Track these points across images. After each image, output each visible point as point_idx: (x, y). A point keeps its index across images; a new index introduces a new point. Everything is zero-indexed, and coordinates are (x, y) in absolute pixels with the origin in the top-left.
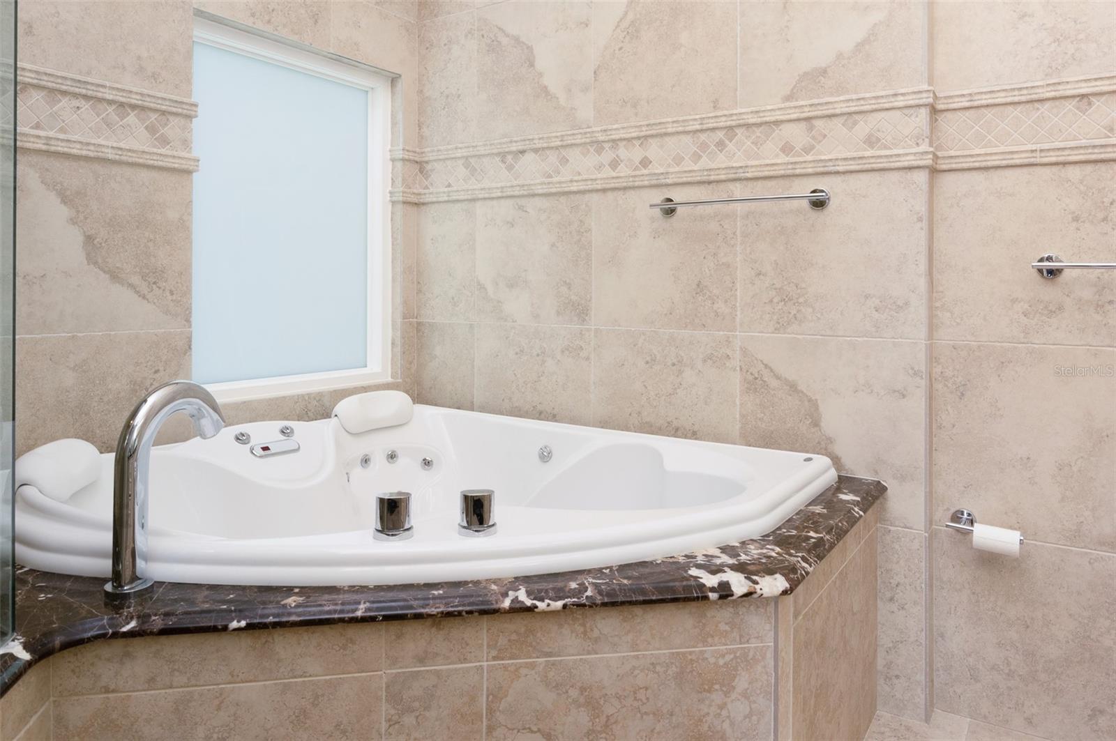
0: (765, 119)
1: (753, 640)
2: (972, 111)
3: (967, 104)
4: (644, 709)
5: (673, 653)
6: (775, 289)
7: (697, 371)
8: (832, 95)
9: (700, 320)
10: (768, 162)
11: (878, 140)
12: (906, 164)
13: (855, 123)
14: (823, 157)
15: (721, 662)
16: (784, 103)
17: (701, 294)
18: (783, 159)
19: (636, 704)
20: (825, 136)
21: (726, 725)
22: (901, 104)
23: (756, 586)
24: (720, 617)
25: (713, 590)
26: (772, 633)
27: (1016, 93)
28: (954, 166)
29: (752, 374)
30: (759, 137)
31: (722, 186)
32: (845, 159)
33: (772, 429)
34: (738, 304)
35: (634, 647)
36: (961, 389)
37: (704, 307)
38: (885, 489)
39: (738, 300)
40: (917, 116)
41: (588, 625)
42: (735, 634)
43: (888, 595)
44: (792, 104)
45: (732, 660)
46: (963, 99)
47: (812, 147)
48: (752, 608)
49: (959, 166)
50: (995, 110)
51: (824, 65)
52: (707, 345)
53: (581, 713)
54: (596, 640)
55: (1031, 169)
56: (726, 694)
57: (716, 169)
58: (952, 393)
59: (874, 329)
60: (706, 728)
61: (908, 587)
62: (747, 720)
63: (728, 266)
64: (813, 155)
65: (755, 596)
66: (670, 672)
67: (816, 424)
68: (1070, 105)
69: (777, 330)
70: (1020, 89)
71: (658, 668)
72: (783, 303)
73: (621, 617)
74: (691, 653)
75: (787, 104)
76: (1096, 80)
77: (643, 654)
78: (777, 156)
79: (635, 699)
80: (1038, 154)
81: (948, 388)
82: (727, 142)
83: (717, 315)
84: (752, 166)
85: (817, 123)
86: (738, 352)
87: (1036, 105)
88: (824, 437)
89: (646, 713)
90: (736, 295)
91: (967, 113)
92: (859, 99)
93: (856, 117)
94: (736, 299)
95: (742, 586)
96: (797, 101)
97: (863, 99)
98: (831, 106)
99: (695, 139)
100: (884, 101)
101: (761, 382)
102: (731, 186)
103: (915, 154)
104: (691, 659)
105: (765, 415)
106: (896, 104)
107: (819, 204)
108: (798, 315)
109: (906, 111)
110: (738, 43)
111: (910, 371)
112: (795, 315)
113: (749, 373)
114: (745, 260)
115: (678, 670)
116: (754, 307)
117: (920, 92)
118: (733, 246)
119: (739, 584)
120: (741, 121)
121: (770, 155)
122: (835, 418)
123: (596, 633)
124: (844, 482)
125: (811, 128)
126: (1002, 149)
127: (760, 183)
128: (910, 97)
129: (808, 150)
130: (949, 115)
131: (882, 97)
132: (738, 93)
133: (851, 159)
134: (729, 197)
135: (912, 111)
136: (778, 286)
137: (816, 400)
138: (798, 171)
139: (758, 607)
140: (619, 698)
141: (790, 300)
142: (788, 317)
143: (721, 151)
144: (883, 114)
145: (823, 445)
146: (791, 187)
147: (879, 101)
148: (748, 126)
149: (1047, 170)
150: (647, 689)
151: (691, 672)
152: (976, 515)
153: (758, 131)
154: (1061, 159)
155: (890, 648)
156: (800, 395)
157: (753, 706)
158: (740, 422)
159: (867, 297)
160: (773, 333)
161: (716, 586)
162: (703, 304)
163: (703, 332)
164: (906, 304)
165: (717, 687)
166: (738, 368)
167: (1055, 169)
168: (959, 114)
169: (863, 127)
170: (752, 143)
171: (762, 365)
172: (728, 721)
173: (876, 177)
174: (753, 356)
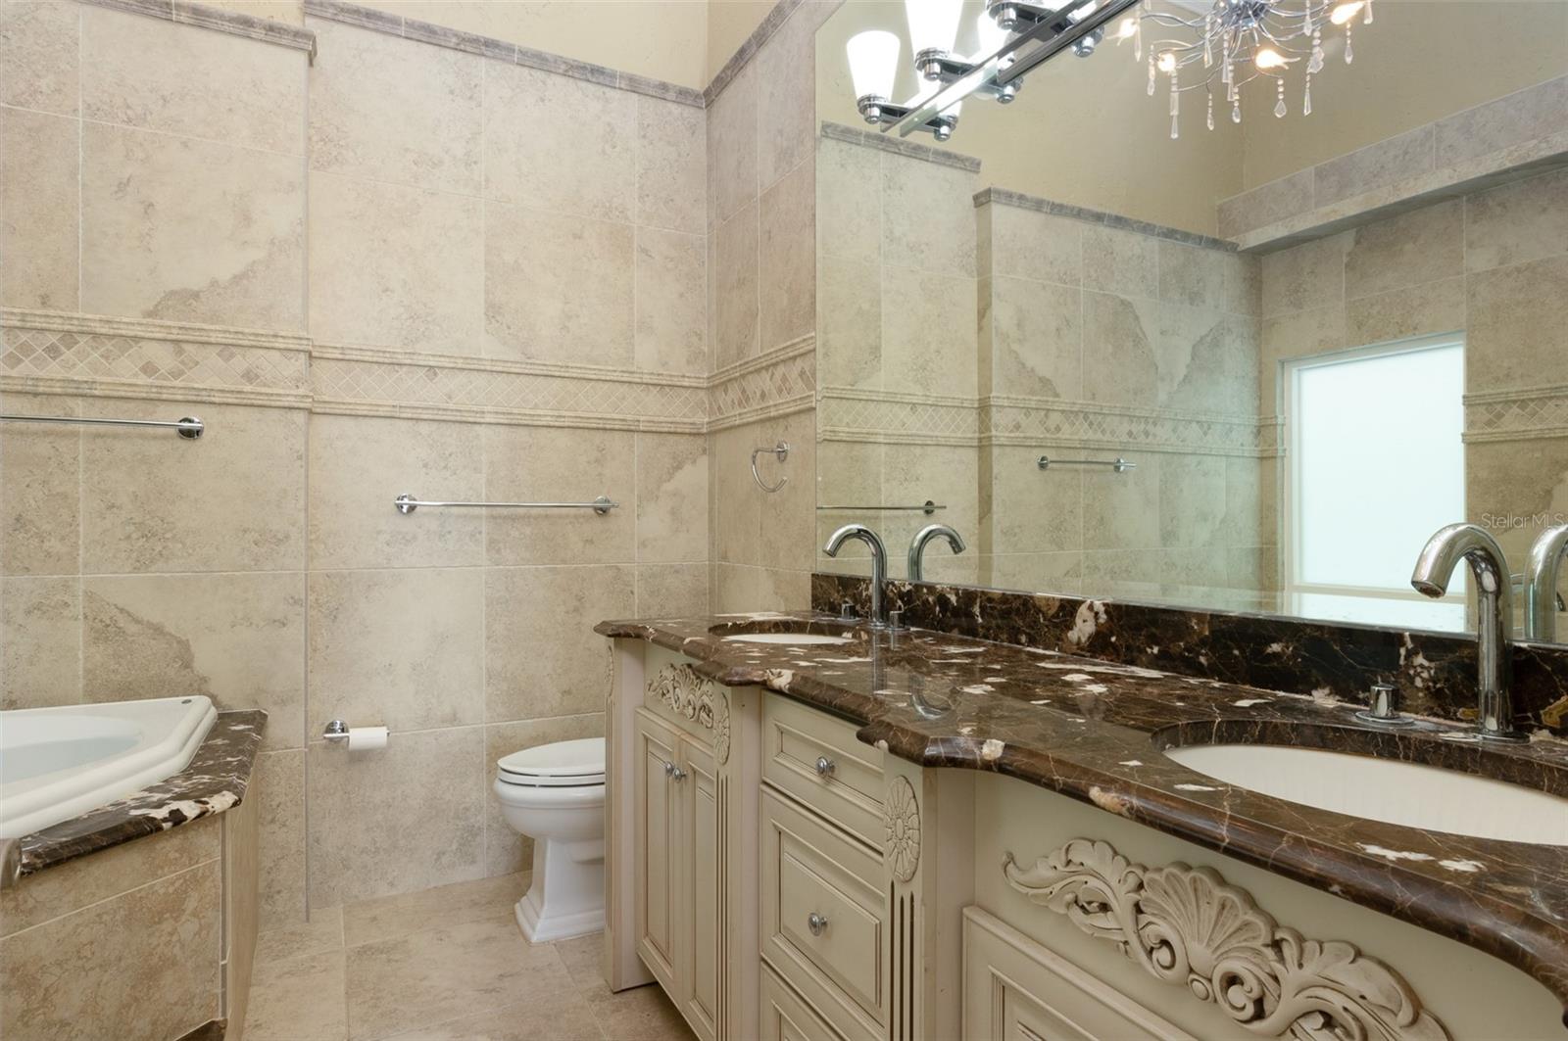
0: (120, 332)
1: (202, 859)
2: (344, 363)
3: (340, 357)
4: (88, 966)
5: (121, 897)
6: (134, 524)
7: (16, 626)
8: (204, 321)
9: (22, 562)
10: (124, 380)
11: (257, 377)
12: (286, 404)
13: (232, 355)
14: (196, 386)
15: (171, 890)
16: (144, 318)
17: (22, 530)
18: (143, 380)
19: (80, 963)
20: (197, 363)
21: (177, 950)
22: (282, 346)
23: (208, 806)
24: (168, 847)
25: (165, 820)
26: (220, 847)
27: (381, 354)
28: (328, 411)
29: (101, 621)
30: (111, 351)
31: (56, 401)
32: (222, 391)
33: (129, 679)
34: (80, 542)
35: (77, 904)
36: (334, 613)
37: (27, 546)
38: (265, 716)
39: (82, 537)
40: (297, 360)
41: (20, 898)
42: (185, 859)
43: (269, 817)
44: (158, 322)
45: (182, 885)
46: (335, 351)
47: (181, 373)
48: (201, 829)
49: (332, 411)
50: (362, 365)
51: (196, 288)
52: (32, 592)
53: (13, 997)
54: (31, 912)
55: (393, 421)
56: (176, 919)
57: (48, 380)
58: (326, 617)
59: (253, 563)
60: (156, 960)
61: (289, 804)
62: (197, 936)
63: (65, 496)
64: (183, 380)
65: (207, 815)
66: (118, 917)
67: (187, 665)
68: (422, 372)
69: (136, 569)
70: (384, 352)
71: (105, 917)
72: (144, 539)
73: (62, 877)
74: (139, 891)
75: (150, 320)
76: (440, 356)
77: (88, 909)
78: (135, 375)
79: (79, 958)
80: (397, 409)
81: (322, 613)
82: (63, 348)
83: (49, 555)
84: (102, 383)
85: (186, 347)
86: (81, 598)
87: (396, 367)
88: (196, 678)
89: (92, 969)
90: (78, 531)
91: (340, 364)
92: (236, 333)
93: (234, 349)
94: (78, 536)
95: (194, 809)
96: (162, 319)
97: (242, 333)
98: (205, 333)
99: (11, 337)
100: (263, 339)
101: (114, 629)
102: (70, 402)
103: (296, 396)
104: (141, 897)
105: (120, 665)
106: (277, 345)
107: (189, 434)
108: (164, 552)
109: (285, 353)
110: (80, 236)
111: (291, 601)
112: (160, 551)
113: (97, 621)
114: (91, 490)
115: (127, 913)
116: (104, 545)
117: (301, 339)
118: (73, 473)
119: (190, 809)
120: (85, 328)
121: (125, 372)
122: (207, 658)
123: (31, 903)
124: (224, 718)
125: (180, 352)
126: (369, 400)
127: (112, 402)
128: (291, 341)
129: (177, 374)
130: (323, 363)
131: (262, 335)
132: (80, 293)
133: (228, 392)
134: (66, 415)
135: (292, 354)
136: (137, 520)
137: (188, 640)
138: (164, 396)
139: (206, 826)
140: (59, 964)
141: (154, 535)
142: (151, 554)
143: (54, 358)
144: (261, 352)
145: (196, 685)
146: (155, 412)
147: (259, 339)
148: (95, 336)
149: (405, 423)
150: (92, 943)
151: (141, 910)
152: (348, 723)
153: (109, 345)
154: (415, 416)
155: (271, 868)
156: (168, 637)
157: (203, 921)
158: (84, 678)
159: (245, 531)
160: (130, 572)
161: (167, 816)
162: (26, 543)
163: (26, 576)
164: (286, 537)
165: (168, 915)
166: (81, 617)
167: (410, 423)
168: (332, 363)
169: (240, 362)
170: (102, 356)
171: (116, 610)
172: (178, 945)
173: (255, 413)
174: (103, 600)
